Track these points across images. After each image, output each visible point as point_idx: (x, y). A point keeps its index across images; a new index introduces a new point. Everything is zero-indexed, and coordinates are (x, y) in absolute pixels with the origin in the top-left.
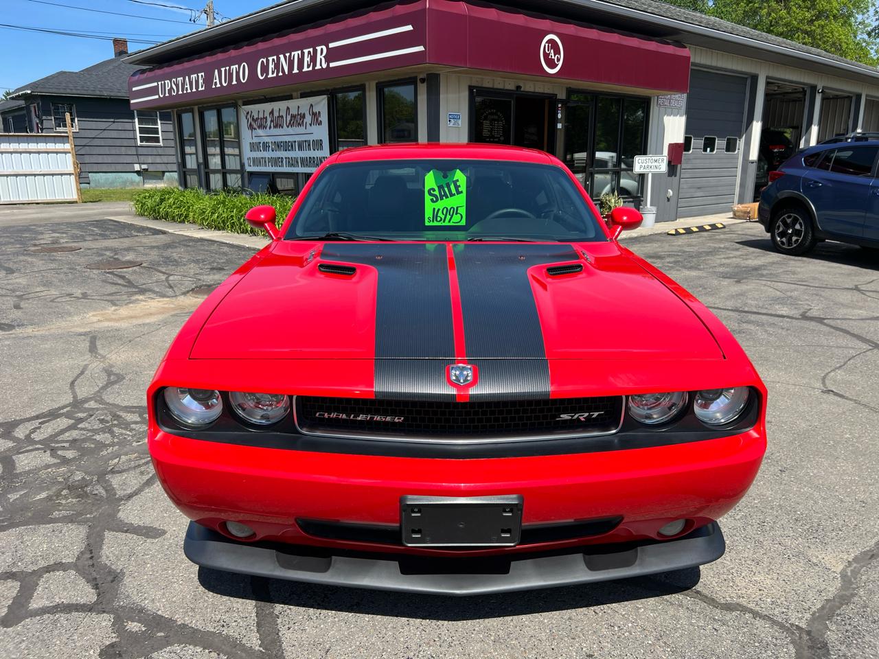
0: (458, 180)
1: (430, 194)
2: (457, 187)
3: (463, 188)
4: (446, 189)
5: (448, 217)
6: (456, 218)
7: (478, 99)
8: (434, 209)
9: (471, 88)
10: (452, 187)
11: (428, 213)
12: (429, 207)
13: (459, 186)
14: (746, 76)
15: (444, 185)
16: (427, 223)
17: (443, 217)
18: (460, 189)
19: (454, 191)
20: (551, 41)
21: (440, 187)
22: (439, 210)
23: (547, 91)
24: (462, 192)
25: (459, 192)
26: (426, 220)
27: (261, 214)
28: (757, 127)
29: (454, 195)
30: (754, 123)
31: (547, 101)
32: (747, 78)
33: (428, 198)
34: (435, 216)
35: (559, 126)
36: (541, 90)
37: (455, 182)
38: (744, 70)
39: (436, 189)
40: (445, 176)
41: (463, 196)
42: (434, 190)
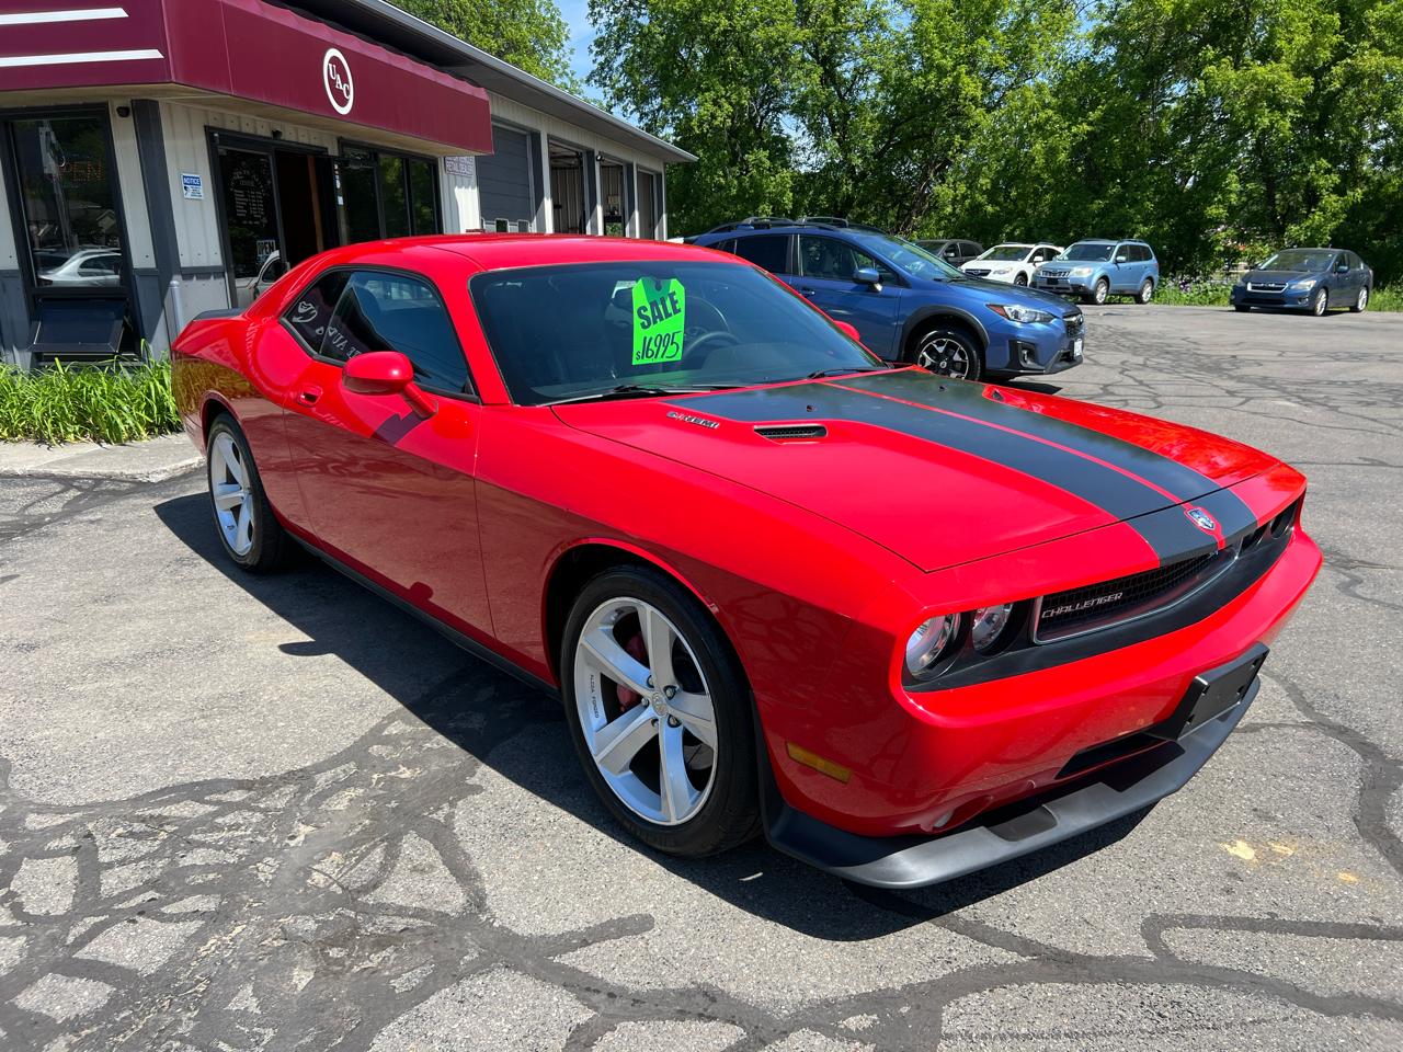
0: (674, 293)
1: (641, 316)
2: (674, 303)
3: (681, 305)
4: (660, 307)
5: (662, 349)
6: (671, 349)
7: (222, 150)
8: (645, 338)
9: (209, 131)
10: (668, 303)
11: (638, 346)
12: (639, 335)
13: (677, 302)
14: (525, 133)
15: (659, 302)
16: (635, 362)
17: (655, 349)
18: (678, 306)
19: (670, 310)
20: (334, 60)
21: (653, 305)
22: (651, 339)
23: (314, 142)
24: (679, 311)
25: (676, 311)
26: (635, 356)
27: (395, 368)
28: (548, 204)
29: (670, 315)
30: (545, 199)
31: (310, 159)
32: (525, 136)
33: (637, 321)
34: (646, 349)
35: (340, 200)
36: (304, 140)
37: (671, 296)
38: (522, 123)
39: (648, 307)
40: (658, 288)
41: (681, 317)
42: (645, 310)
